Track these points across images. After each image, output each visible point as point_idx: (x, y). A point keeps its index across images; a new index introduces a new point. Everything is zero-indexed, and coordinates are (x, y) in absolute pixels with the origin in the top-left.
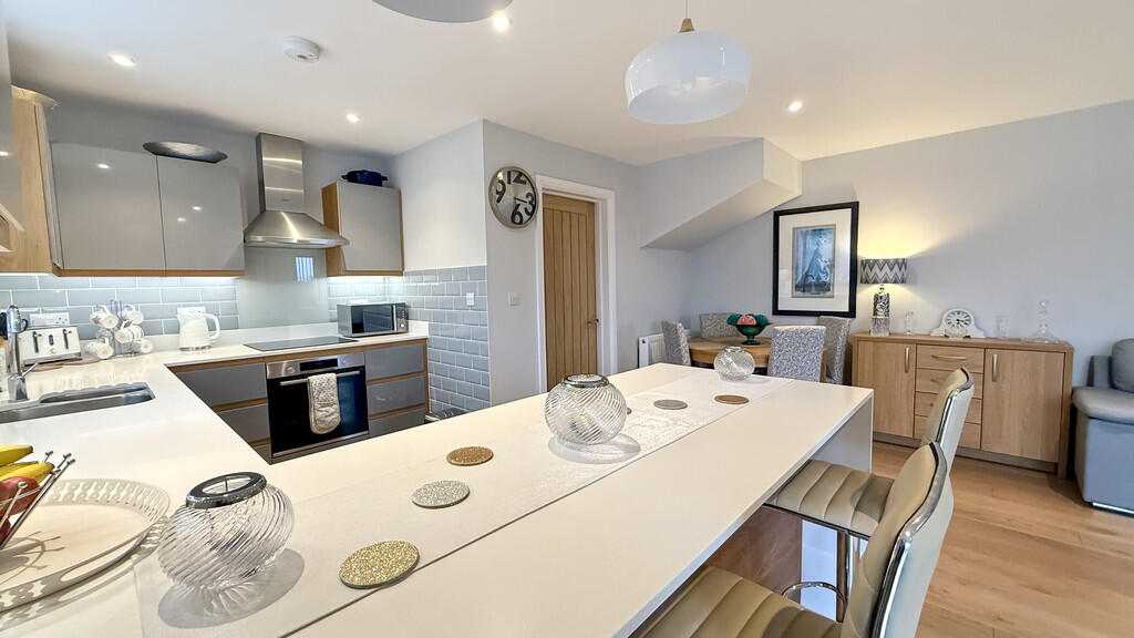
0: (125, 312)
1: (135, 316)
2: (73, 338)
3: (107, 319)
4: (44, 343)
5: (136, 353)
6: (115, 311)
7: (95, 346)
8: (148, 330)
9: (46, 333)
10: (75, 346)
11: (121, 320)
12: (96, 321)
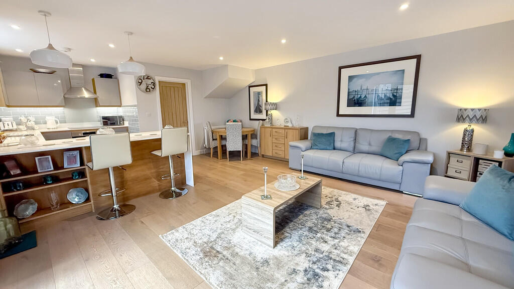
0: (29, 118)
1: (32, 119)
2: (14, 124)
3: (23, 119)
4: (6, 125)
5: (34, 129)
6: (26, 117)
7: (20, 127)
8: (36, 123)
9: (6, 123)
10: (15, 127)
11: (28, 120)
12: (21, 120)
